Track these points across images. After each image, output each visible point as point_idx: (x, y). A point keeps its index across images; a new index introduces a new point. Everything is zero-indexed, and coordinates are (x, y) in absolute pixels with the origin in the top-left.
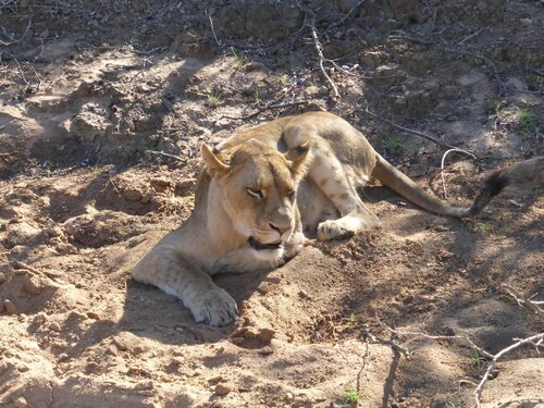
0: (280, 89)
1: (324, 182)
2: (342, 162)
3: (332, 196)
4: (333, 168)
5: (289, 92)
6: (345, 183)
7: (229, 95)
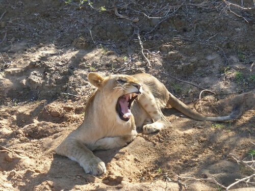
0: (124, 63)
1: (146, 106)
2: (155, 97)
3: (150, 112)
4: (151, 99)
5: (128, 65)
6: (156, 106)
7: (99, 66)
